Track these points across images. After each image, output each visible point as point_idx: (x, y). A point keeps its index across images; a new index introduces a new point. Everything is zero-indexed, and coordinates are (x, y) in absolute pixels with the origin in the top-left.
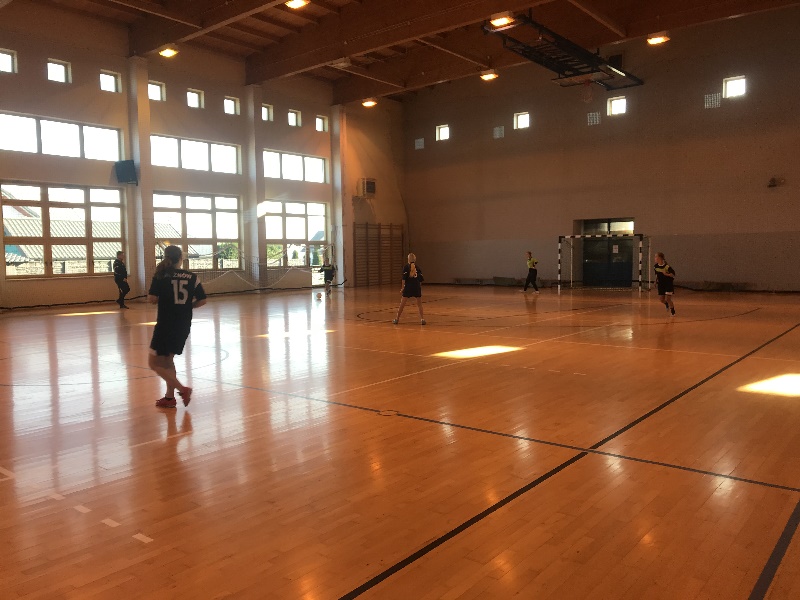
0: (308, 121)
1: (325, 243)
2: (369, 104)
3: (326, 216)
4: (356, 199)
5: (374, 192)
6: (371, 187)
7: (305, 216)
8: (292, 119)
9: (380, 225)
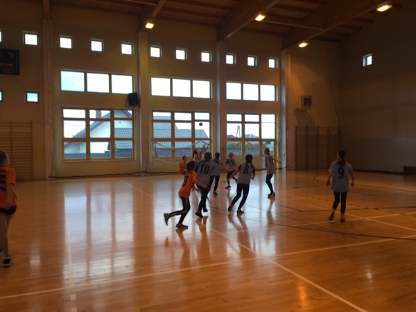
0: (262, 62)
1: (275, 140)
2: (303, 45)
3: (276, 123)
4: (296, 111)
5: (310, 105)
6: (307, 101)
7: (260, 123)
8: (251, 61)
9: (318, 128)
